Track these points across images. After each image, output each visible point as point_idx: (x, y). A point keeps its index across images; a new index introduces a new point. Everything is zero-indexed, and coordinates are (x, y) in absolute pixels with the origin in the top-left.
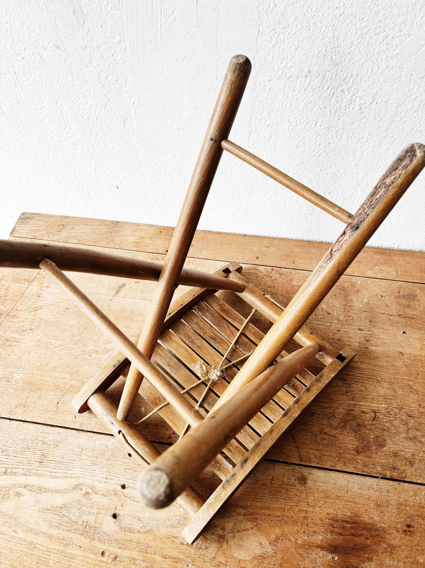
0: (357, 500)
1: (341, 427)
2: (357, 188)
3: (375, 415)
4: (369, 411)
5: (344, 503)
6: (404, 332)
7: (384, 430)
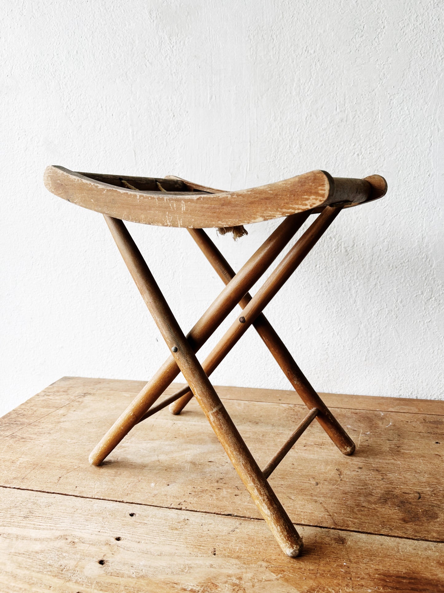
0: (412, 559)
1: (381, 503)
2: (360, 326)
3: (420, 495)
4: (412, 492)
5: (396, 561)
6: (437, 443)
7: (433, 506)
